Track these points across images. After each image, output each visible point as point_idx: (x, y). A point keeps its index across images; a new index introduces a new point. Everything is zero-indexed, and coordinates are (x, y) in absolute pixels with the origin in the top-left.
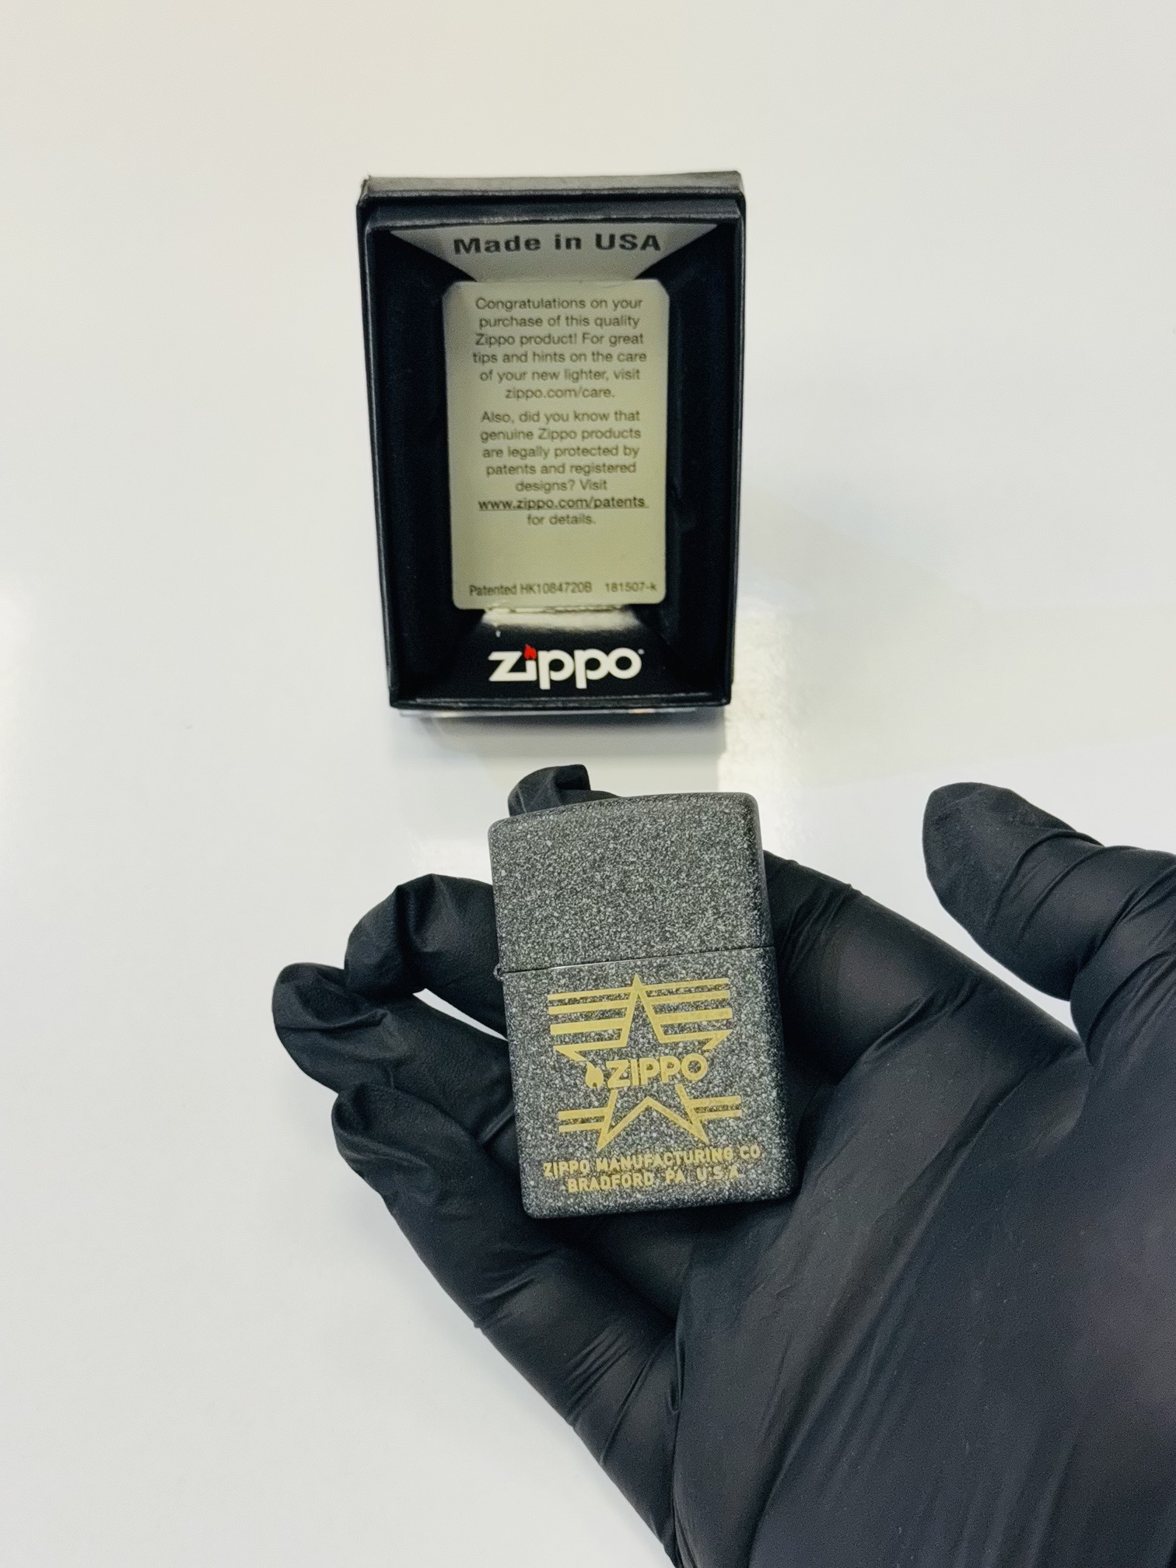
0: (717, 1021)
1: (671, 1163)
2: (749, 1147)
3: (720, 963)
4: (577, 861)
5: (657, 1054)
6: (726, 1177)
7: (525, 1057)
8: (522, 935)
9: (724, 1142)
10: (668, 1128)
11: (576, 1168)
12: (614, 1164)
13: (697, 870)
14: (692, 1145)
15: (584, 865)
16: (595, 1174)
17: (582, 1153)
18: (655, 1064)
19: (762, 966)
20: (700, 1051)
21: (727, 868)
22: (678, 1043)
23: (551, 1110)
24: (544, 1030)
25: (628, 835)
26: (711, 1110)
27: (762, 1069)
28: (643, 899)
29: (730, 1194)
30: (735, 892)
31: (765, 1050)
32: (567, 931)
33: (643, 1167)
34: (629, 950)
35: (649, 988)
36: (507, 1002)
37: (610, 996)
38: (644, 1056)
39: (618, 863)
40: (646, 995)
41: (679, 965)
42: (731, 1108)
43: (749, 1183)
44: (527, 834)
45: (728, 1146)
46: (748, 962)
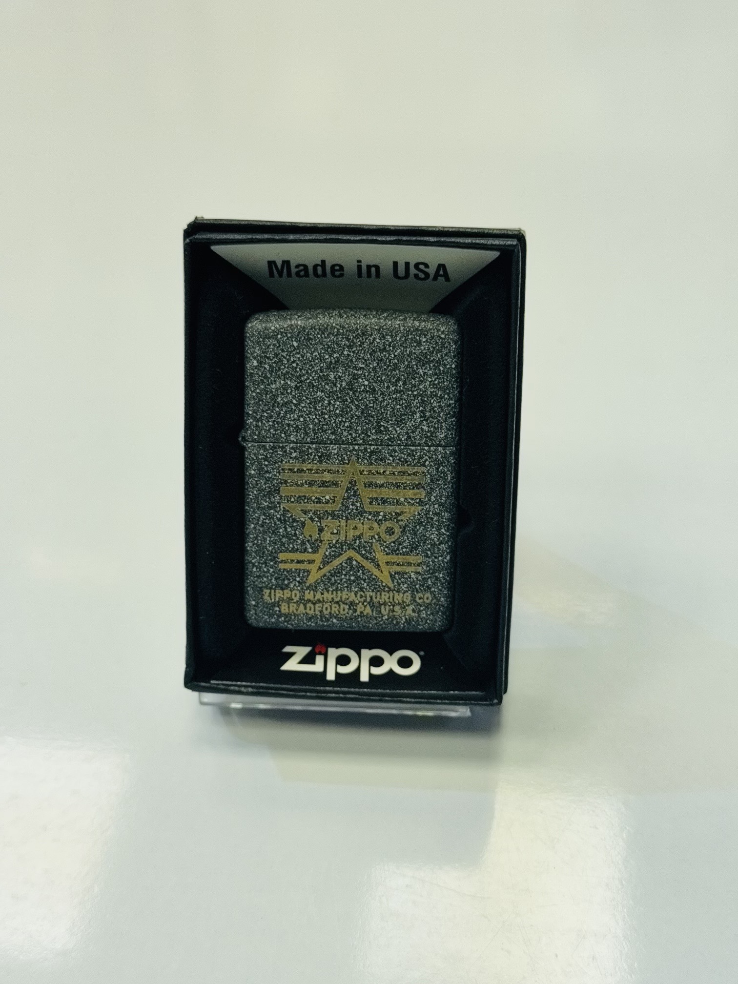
0: (412, 499)
1: (362, 600)
2: (424, 595)
3: (420, 455)
4: (317, 361)
5: (362, 518)
6: (403, 614)
7: (258, 509)
8: (265, 414)
9: (405, 589)
10: (363, 574)
11: (289, 596)
12: (318, 596)
13: (412, 380)
14: (378, 588)
15: (322, 365)
16: (303, 601)
17: (295, 585)
18: (360, 526)
19: (453, 461)
20: (395, 520)
21: (436, 382)
22: (379, 512)
23: (274, 551)
24: (275, 490)
25: (360, 346)
26: (398, 565)
27: (441, 539)
28: (366, 398)
29: (404, 626)
30: (440, 402)
31: (446, 525)
32: (302, 416)
33: (341, 601)
34: (350, 437)
35: (362, 467)
36: (248, 464)
37: (331, 470)
38: (352, 519)
39: (349, 367)
40: (359, 474)
41: (388, 453)
42: (414, 565)
43: (420, 620)
44: (278, 334)
45: (408, 592)
46: (442, 457)
